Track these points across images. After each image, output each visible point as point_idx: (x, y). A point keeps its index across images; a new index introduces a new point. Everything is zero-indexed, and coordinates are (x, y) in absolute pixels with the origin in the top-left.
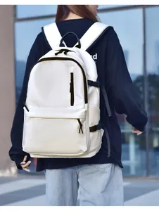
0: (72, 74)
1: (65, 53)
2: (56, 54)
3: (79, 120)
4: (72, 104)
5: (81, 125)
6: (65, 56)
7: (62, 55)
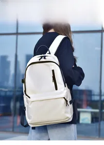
0: (53, 71)
1: (45, 58)
2: (40, 60)
3: (64, 98)
4: (56, 89)
5: (67, 101)
6: (45, 60)
7: (43, 60)
